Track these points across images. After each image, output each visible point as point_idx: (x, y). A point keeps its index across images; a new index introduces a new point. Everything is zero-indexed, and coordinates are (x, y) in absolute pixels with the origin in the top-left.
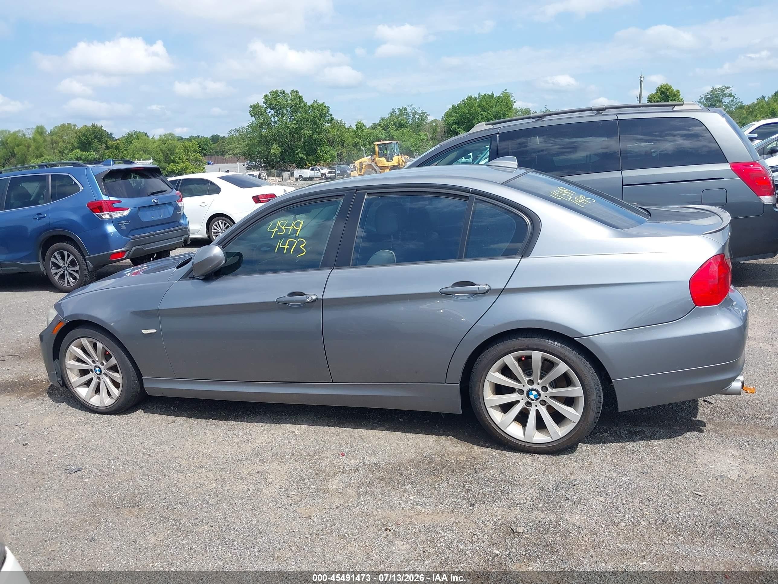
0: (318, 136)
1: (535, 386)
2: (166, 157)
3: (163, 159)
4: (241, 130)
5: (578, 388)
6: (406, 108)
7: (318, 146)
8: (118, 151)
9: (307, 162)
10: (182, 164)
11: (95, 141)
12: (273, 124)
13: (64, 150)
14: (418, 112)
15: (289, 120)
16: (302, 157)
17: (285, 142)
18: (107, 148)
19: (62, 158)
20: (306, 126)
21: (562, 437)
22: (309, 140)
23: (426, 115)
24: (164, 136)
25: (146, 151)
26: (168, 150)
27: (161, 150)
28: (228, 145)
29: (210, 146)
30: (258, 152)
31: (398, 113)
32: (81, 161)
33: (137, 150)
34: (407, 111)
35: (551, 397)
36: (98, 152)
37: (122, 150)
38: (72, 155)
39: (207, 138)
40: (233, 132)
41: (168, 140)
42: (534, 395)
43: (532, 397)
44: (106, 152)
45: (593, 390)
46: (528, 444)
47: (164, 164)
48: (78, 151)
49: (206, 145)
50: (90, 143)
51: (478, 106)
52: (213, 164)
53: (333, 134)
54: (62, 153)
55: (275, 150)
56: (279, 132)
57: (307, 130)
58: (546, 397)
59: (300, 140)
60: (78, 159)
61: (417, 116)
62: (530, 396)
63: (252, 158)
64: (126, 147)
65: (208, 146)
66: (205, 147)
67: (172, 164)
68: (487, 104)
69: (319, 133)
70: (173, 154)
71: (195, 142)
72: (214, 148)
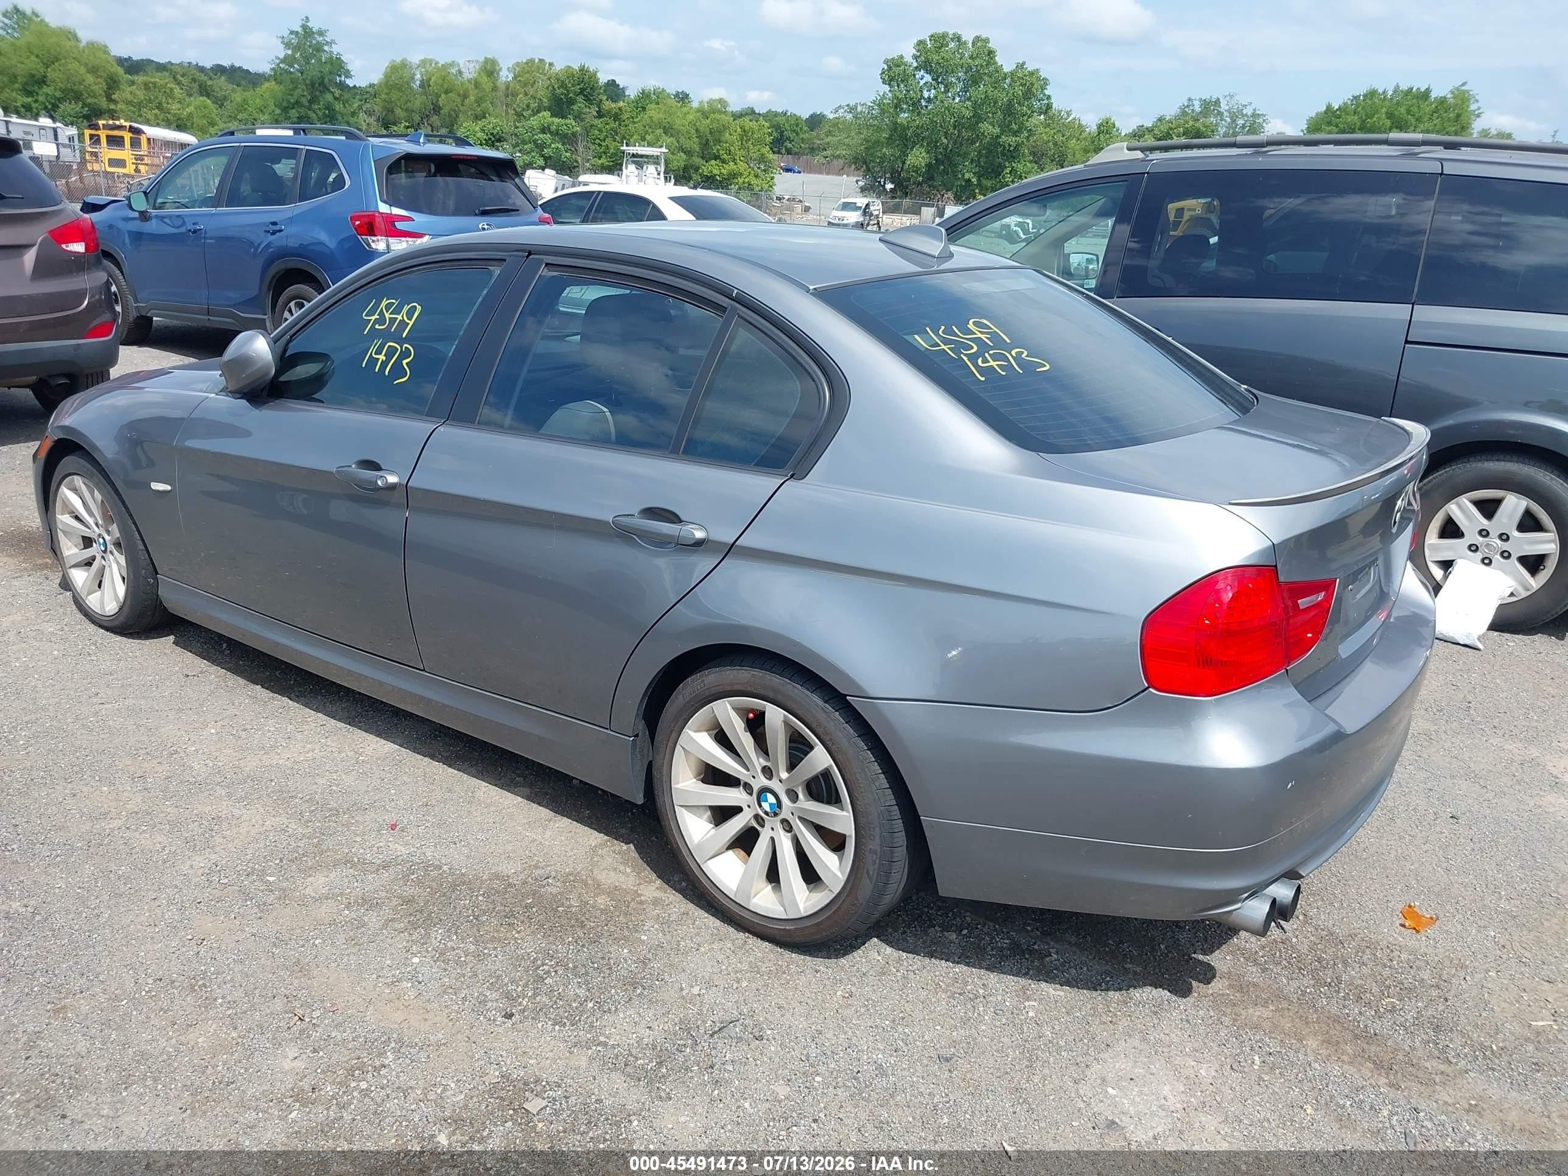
0: (1012, 140)
1: (774, 784)
2: (705, 145)
3: (698, 149)
4: (859, 109)
5: (845, 813)
6: (1219, 99)
7: (1007, 160)
8: (617, 123)
9: (977, 191)
10: (731, 164)
11: (580, 99)
12: (923, 104)
13: (524, 109)
14: (1245, 113)
15: (957, 100)
16: (969, 180)
17: (941, 144)
18: (600, 115)
19: (518, 124)
20: (990, 115)
21: (804, 915)
22: (991, 144)
23: (1261, 120)
24: (708, 103)
25: (668, 130)
26: (711, 133)
27: (697, 130)
28: (827, 136)
29: (801, 136)
30: (883, 158)
31: (1198, 109)
32: (548, 135)
33: (653, 125)
34: (1220, 107)
35: (800, 818)
36: (582, 120)
37: (626, 122)
38: (535, 122)
39: (798, 118)
40: (842, 110)
41: (714, 113)
42: (770, 804)
43: (766, 806)
44: (597, 122)
45: (874, 828)
46: (742, 909)
47: (697, 161)
48: (547, 114)
49: (794, 131)
50: (571, 102)
51: (1387, 113)
52: (800, 172)
53: (1045, 138)
54: (519, 115)
55: (918, 157)
56: (932, 121)
57: (992, 124)
58: (792, 814)
59: (973, 143)
60: (543, 130)
61: (1240, 122)
62: (763, 803)
63: (868, 170)
64: (633, 118)
65: (797, 134)
66: (792, 136)
67: (713, 162)
68: (1409, 112)
69: (1015, 133)
70: (718, 141)
71: (764, 123)
72: (809, 139)
